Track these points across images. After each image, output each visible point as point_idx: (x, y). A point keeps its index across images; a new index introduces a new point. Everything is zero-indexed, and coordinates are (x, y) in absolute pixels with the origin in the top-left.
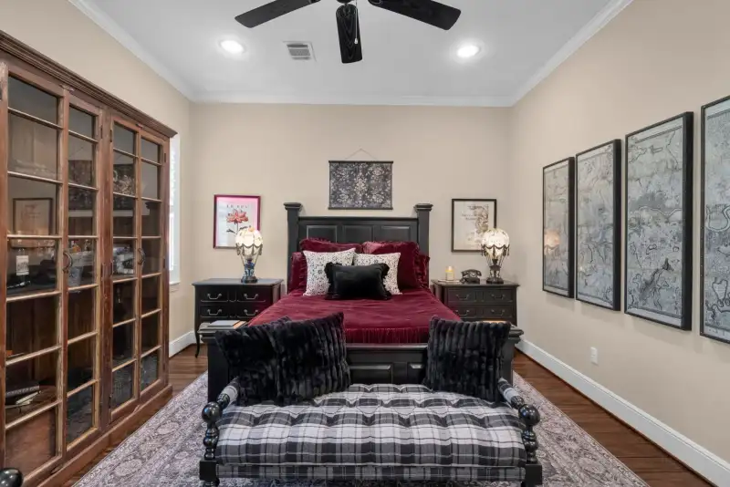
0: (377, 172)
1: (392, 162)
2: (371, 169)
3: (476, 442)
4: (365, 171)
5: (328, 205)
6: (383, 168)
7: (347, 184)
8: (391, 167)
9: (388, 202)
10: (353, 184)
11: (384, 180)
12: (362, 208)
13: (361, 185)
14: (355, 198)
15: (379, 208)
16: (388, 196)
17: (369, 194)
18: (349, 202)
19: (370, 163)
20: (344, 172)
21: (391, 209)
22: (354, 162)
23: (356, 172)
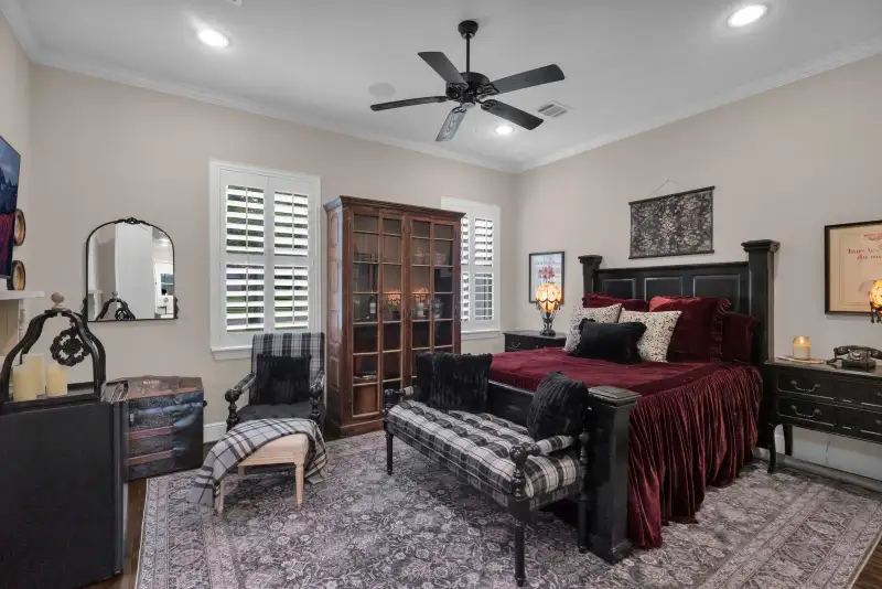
0: (690, 205)
1: (712, 188)
2: (682, 203)
3: (481, 460)
4: (673, 207)
5: (629, 255)
6: (698, 197)
7: (650, 227)
8: (711, 195)
9: (707, 243)
10: (658, 225)
11: (700, 214)
12: (670, 255)
13: (668, 225)
14: (661, 243)
15: (694, 252)
16: (709, 234)
17: (680, 235)
18: (654, 248)
19: (679, 196)
20: (647, 213)
21: (712, 252)
22: (659, 199)
23: (662, 210)
